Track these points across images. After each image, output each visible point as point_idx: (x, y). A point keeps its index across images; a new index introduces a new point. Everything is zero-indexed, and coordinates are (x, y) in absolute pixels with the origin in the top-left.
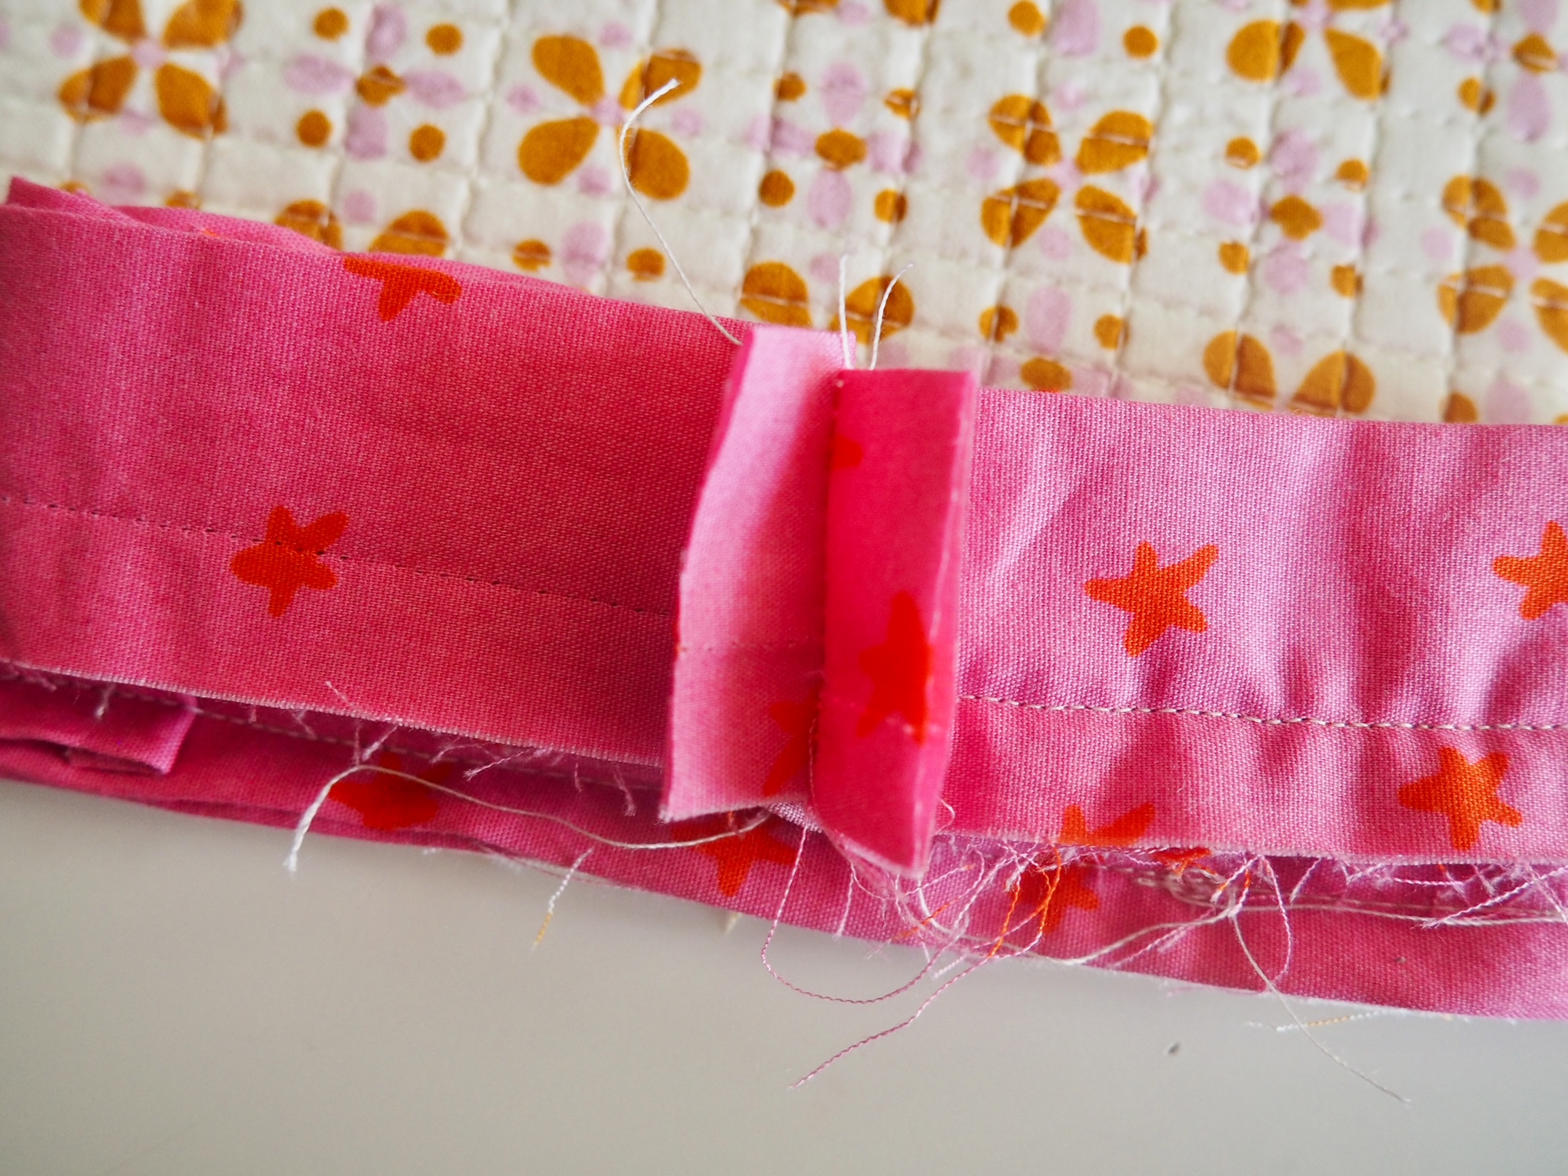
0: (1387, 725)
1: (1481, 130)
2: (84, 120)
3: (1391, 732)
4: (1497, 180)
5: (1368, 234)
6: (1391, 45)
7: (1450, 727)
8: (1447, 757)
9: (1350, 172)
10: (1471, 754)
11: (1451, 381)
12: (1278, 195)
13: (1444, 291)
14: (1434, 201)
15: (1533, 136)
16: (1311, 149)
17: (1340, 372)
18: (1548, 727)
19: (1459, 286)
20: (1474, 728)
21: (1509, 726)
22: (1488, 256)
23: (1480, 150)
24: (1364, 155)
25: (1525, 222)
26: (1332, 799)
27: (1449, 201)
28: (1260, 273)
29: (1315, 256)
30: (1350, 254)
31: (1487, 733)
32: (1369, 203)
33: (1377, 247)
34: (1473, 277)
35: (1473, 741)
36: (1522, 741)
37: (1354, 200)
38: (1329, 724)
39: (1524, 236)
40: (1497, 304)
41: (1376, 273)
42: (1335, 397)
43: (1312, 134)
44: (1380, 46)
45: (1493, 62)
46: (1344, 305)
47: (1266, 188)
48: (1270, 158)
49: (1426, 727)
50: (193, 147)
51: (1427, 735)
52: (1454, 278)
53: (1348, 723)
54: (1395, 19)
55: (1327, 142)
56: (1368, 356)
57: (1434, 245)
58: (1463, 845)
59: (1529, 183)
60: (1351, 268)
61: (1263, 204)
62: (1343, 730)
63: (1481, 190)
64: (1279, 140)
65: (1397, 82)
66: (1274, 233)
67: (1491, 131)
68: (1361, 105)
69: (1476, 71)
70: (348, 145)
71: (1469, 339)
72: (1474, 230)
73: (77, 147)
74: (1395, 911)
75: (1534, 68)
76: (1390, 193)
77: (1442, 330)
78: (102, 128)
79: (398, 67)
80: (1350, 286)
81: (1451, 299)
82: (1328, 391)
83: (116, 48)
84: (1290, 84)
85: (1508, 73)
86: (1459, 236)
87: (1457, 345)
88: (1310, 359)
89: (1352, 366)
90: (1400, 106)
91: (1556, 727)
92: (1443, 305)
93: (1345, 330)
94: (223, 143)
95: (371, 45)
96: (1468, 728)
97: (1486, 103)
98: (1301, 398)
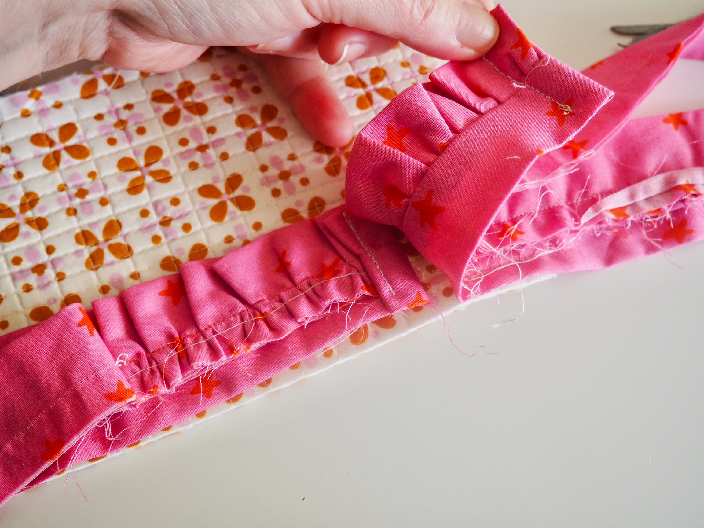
2: (96, 269)
6: (392, 86)
8: (505, 226)
45: (416, 76)
69: (414, 81)
73: (98, 277)
75: (426, 73)
79: (168, 214)
95: (157, 213)
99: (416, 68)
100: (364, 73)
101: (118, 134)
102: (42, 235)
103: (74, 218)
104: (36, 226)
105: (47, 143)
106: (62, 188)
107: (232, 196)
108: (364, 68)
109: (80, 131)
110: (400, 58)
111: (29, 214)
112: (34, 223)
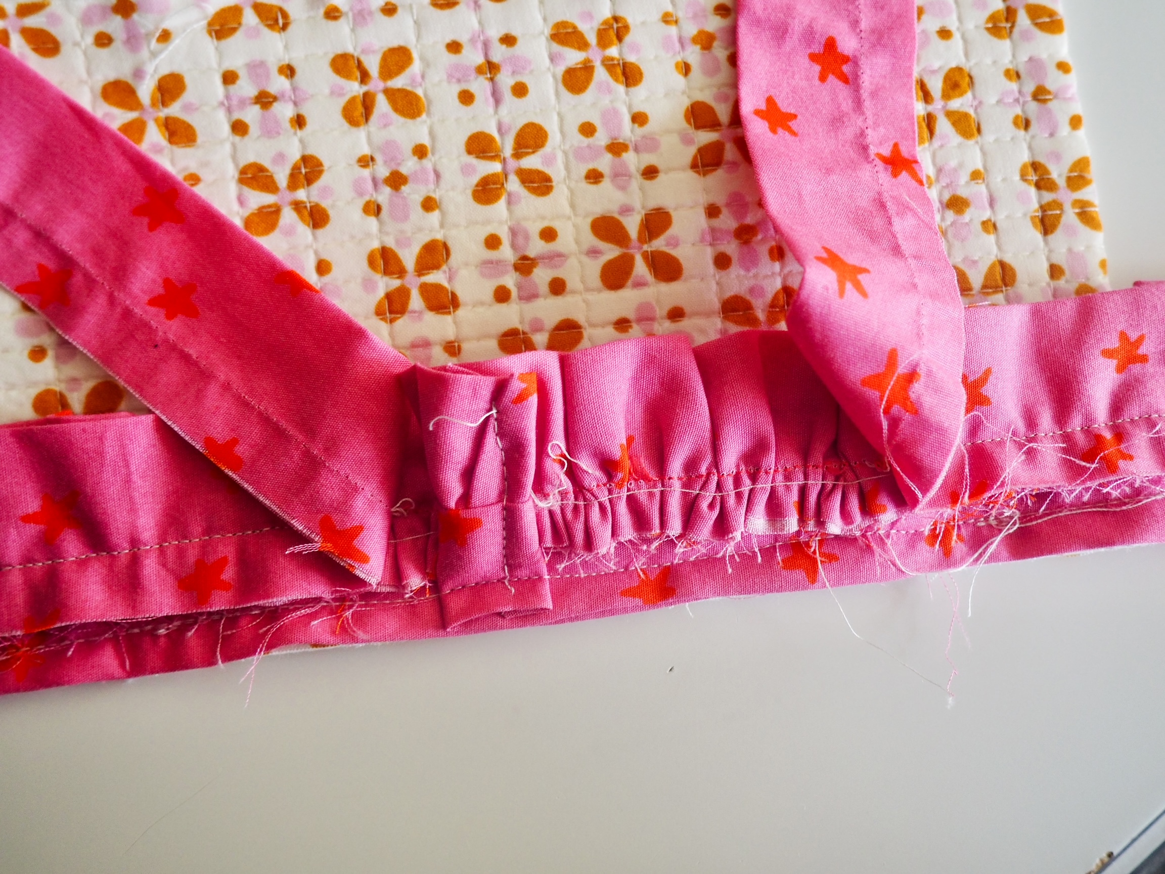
0: (1070, 430)
1: (1028, 138)
2: (392, 321)
3: (1072, 433)
4: (1041, 159)
5: (992, 202)
6: (976, 110)
7: (1096, 426)
8: (1098, 438)
9: (976, 176)
10: (1108, 435)
11: (1048, 259)
12: (946, 196)
13: (1033, 218)
14: (1017, 178)
15: (1052, 135)
16: (955, 170)
17: (998, 269)
18: (1137, 418)
19: (1039, 214)
20: (1106, 424)
21: (1120, 421)
22: (1048, 197)
23: (1030, 148)
24: (980, 167)
25: (1060, 176)
26: (1055, 465)
27: (1023, 177)
28: (950, 235)
29: (971, 220)
30: (987, 214)
31: (1112, 426)
32: (987, 186)
33: (997, 207)
34: (1043, 208)
35: (1107, 430)
36: (1128, 426)
37: (981, 189)
38: (1046, 435)
39: (1061, 182)
40: (1058, 217)
41: (1000, 218)
42: (1000, 282)
43: (953, 163)
44: (971, 112)
45: (1025, 103)
46: (992, 238)
47: (940, 194)
48: (938, 180)
49: (1086, 428)
50: (448, 319)
51: (1087, 431)
52: (1035, 211)
53: (1054, 433)
54: (974, 97)
55: (961, 165)
56: (1008, 259)
57: (1022, 198)
58: (1114, 471)
59: (1057, 156)
60: (990, 220)
61: (941, 202)
62: (1052, 436)
63: (1036, 166)
64: (939, 171)
65: (983, 127)
66: (950, 215)
67: (1033, 137)
68: (971, 142)
69: (1018, 111)
70: (521, 298)
71: (1050, 237)
72: (1038, 186)
73: (392, 335)
74: (1091, 508)
75: (1044, 101)
76: (996, 179)
77: (1038, 236)
78: (402, 323)
79: (531, 254)
80: (991, 229)
81: (1037, 220)
82: (996, 280)
83: (395, 283)
84: (936, 143)
85: (1033, 107)
86: (1033, 190)
87: (1046, 242)
88: (983, 268)
89: (1003, 265)
90: (988, 137)
91: (1140, 418)
92: (1034, 223)
93: (995, 250)
94: (460, 312)
95: (514, 246)
96: (1104, 425)
97: (1027, 125)
98: (985, 287)
99: (1030, 87)
100: (934, 72)
101: (480, 86)
102: (315, 237)
103: (372, 221)
104: (308, 218)
105: (358, 74)
106: (366, 161)
107: (646, 247)
108: (936, 65)
109: (416, 67)
110: (1006, 61)
111: (301, 194)
112: (306, 213)
